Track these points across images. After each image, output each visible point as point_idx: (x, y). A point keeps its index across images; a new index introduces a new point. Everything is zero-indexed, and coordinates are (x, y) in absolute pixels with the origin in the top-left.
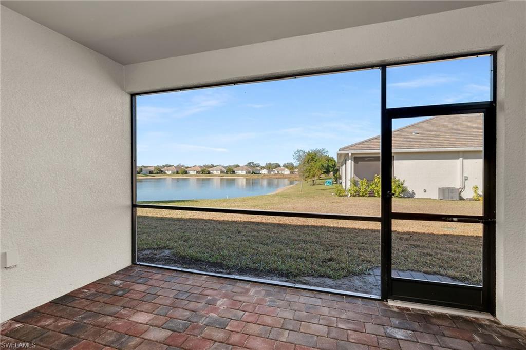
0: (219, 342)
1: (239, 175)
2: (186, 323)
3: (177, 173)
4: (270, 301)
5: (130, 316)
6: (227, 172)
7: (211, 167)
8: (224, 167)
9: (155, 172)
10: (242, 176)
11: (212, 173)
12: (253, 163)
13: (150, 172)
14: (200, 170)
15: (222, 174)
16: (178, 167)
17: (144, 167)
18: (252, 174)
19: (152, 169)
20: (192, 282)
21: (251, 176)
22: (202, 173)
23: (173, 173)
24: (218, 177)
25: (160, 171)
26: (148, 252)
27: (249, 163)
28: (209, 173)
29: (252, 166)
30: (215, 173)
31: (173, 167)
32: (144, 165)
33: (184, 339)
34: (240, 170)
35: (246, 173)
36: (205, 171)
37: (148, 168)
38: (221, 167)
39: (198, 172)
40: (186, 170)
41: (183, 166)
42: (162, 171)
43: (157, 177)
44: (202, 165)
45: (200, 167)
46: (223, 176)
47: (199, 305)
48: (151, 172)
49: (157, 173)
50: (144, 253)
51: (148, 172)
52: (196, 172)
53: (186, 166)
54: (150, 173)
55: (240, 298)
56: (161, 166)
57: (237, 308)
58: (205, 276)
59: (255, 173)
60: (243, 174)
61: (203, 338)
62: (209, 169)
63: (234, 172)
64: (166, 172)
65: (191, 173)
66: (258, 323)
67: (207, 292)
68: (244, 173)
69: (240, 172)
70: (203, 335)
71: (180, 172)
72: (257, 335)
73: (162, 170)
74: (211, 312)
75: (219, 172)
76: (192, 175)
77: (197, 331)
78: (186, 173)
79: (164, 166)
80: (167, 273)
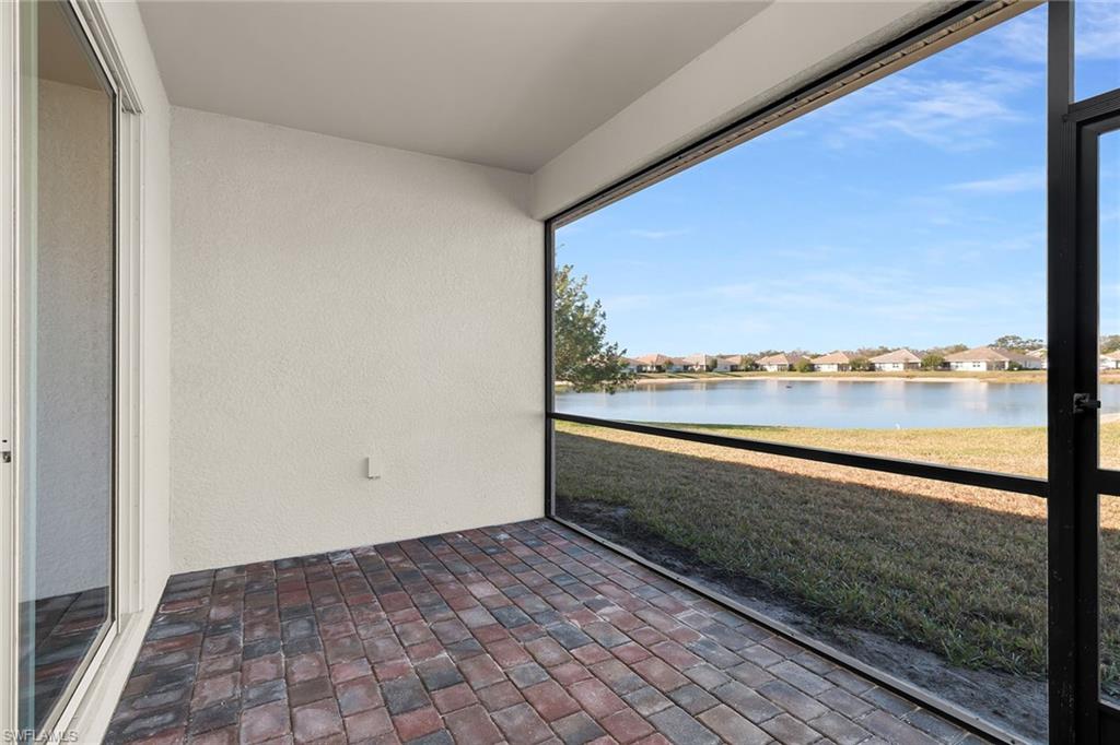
0: (540, 664)
1: (964, 375)
2: (524, 619)
3: (791, 368)
4: (703, 643)
5: (472, 582)
6: (924, 367)
7: (879, 354)
8: (916, 353)
9: (742, 368)
10: (975, 375)
11: (880, 369)
12: (1014, 338)
13: (732, 367)
14: (847, 361)
15: (910, 372)
16: (793, 356)
17: (722, 357)
18: (1011, 369)
19: (737, 361)
20: (600, 566)
21: (1003, 376)
22: (853, 369)
23: (781, 369)
24: (897, 379)
25: (753, 366)
26: (592, 506)
27: (1003, 340)
28: (872, 368)
29: (1012, 348)
30: (888, 368)
31: (781, 356)
32: (724, 354)
33: (500, 637)
34: (967, 359)
35: (989, 368)
36: (862, 364)
37: (730, 360)
38: (906, 354)
39: (841, 367)
40: (813, 361)
41: (805, 354)
42: (757, 366)
43: (747, 377)
44: (855, 351)
45: (847, 354)
46: (913, 376)
47: (572, 602)
48: (734, 368)
49: (747, 370)
50: (586, 505)
51: (729, 368)
52: (836, 367)
53: (813, 353)
54: (732, 370)
55: (650, 617)
56: (755, 356)
57: (625, 629)
58: (632, 563)
59: (1020, 369)
60: (977, 369)
61: (525, 648)
62: (872, 360)
63: (946, 365)
64: (767, 367)
65: (825, 369)
66: (633, 666)
67: (604, 588)
68: (983, 367)
69: (967, 367)
70: (527, 644)
71: (796, 367)
72: (607, 682)
73: (757, 362)
74: (577, 619)
75: (901, 366)
76: (828, 375)
77: (527, 635)
78: (811, 368)
79: (763, 355)
80: (578, 542)
